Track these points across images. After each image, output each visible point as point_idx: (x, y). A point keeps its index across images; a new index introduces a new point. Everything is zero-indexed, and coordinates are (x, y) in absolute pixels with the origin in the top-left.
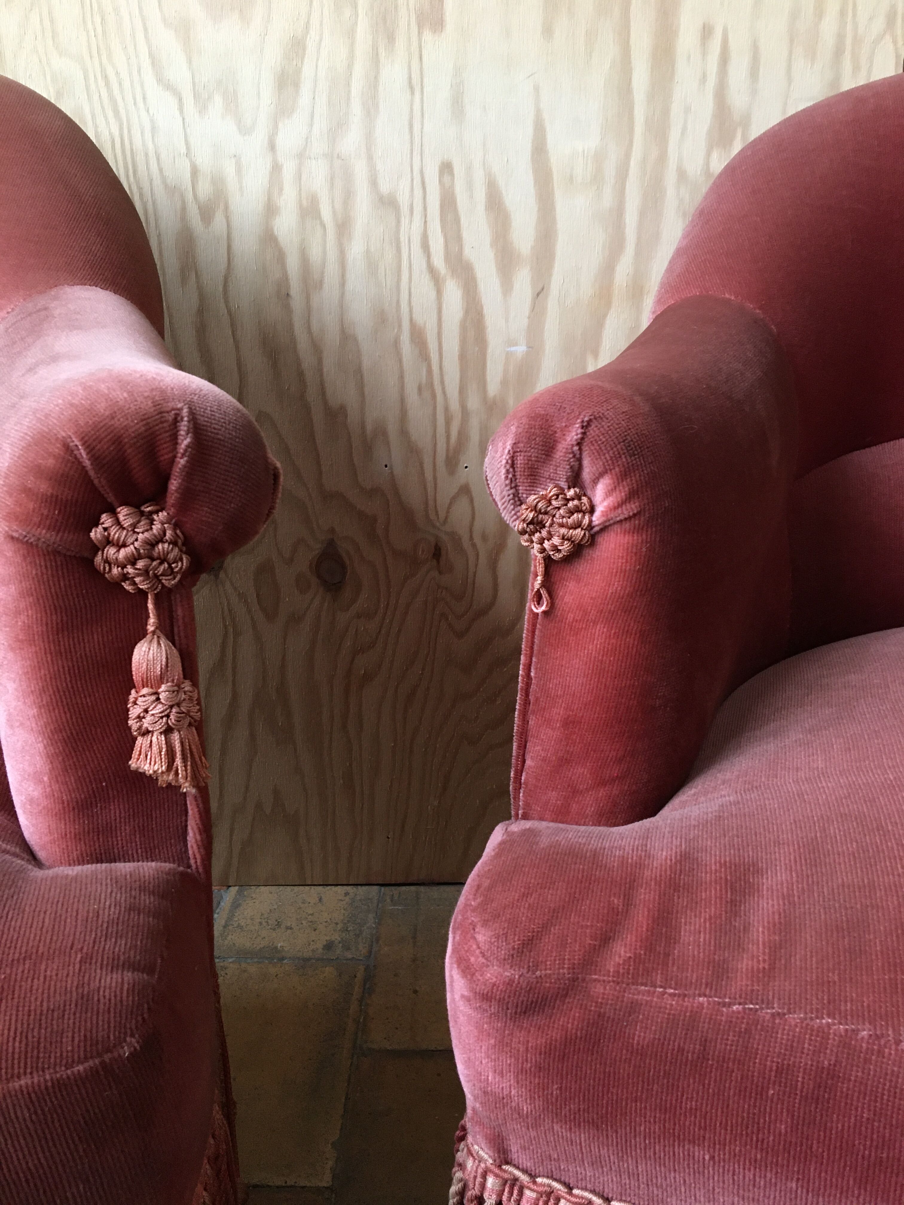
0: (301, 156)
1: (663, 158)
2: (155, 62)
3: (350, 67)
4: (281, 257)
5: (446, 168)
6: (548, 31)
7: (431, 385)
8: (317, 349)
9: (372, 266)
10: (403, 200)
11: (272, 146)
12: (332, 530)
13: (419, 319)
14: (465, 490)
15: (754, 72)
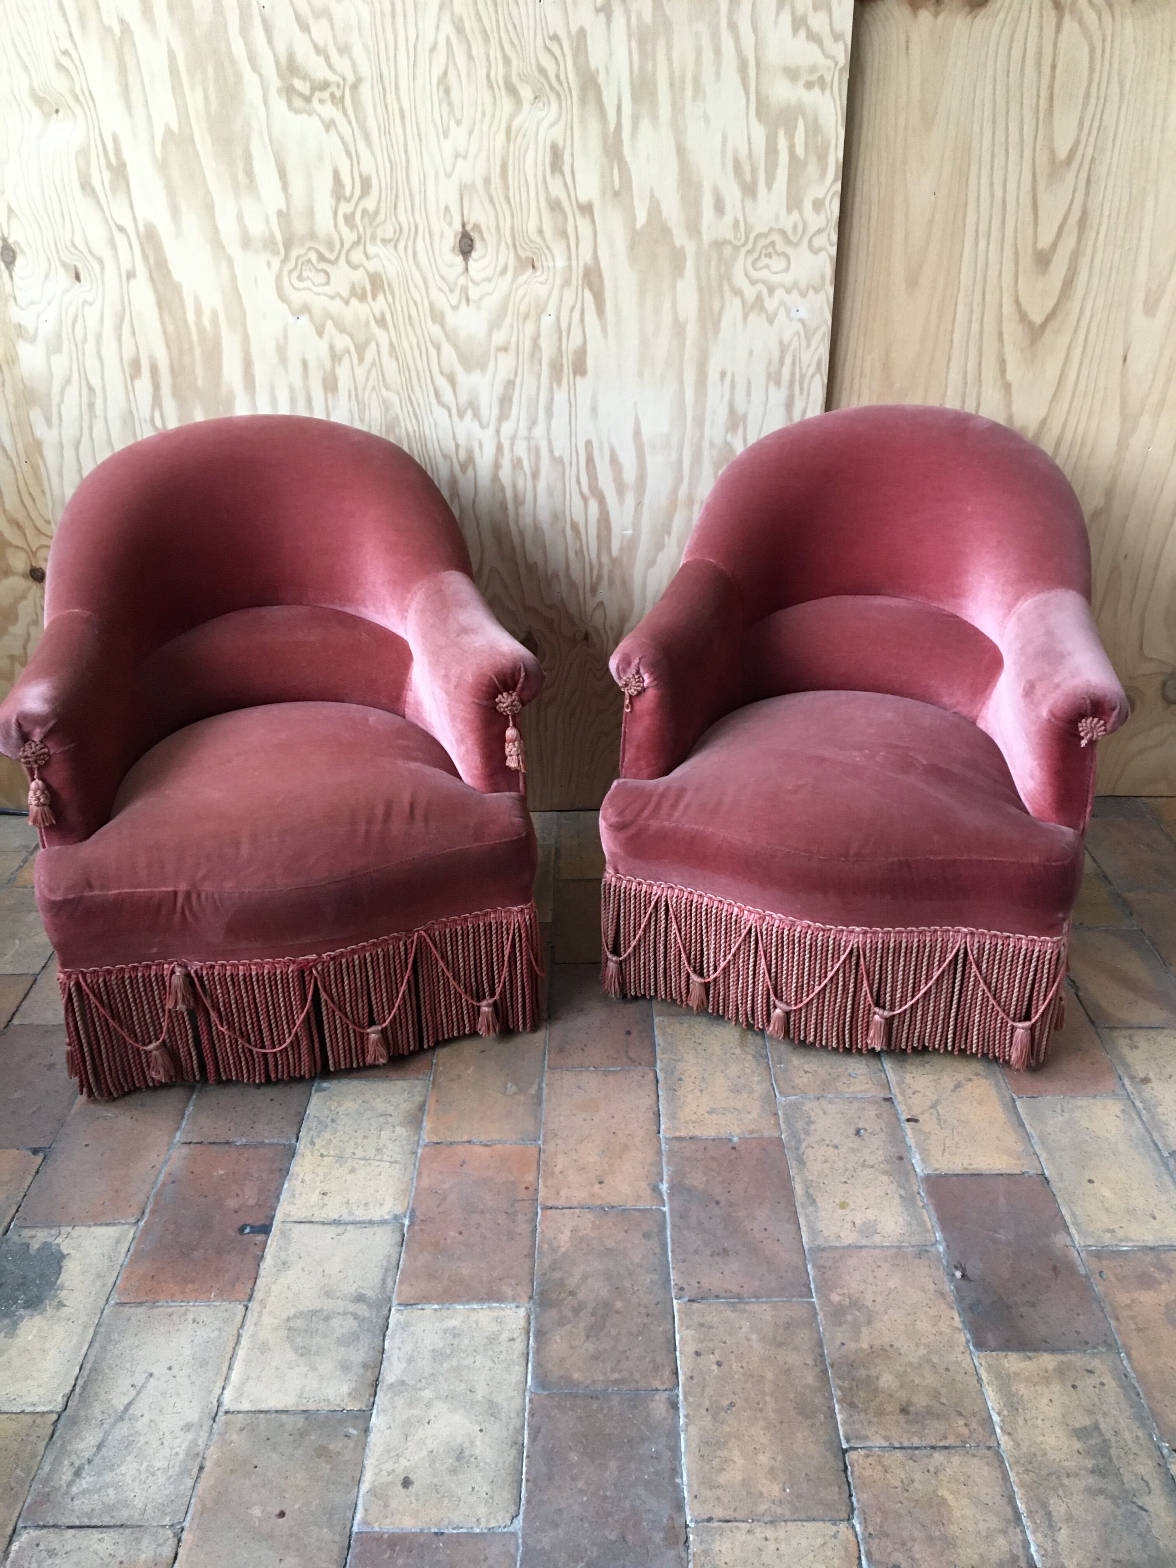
0: (513, 439)
1: (702, 436)
2: (437, 394)
3: (538, 394)
4: (503, 490)
5: (589, 443)
6: (641, 374)
7: (582, 551)
8: (521, 534)
9: (550, 491)
10: (566, 459)
11: (498, 432)
12: (530, 627)
13: (575, 518)
14: (601, 604)
15: (749, 393)
